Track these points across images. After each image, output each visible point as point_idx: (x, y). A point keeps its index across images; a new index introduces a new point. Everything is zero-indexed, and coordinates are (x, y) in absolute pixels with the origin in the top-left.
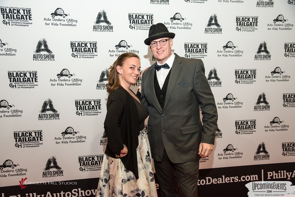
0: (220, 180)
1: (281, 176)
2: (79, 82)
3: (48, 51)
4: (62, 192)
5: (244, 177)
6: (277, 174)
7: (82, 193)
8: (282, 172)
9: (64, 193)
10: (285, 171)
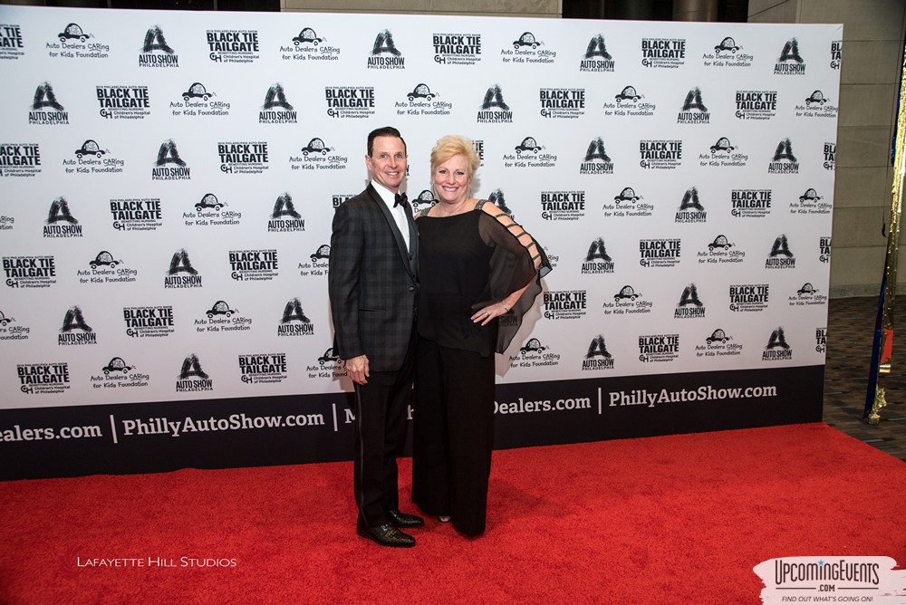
1: (636, 401)
2: (236, 218)
3: (179, 162)
6: (628, 397)
7: (247, 422)
8: (639, 392)
10: (644, 391)
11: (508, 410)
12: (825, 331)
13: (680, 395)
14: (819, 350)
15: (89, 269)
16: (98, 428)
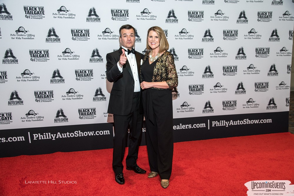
0: (178, 127)
1: (222, 125)
2: (77, 58)
3: (56, 36)
4: (68, 133)
5: (196, 125)
6: (219, 123)
7: (81, 134)
9: (69, 134)
10: (224, 121)
11: (176, 128)
12: (289, 99)
13: (237, 122)
14: (287, 106)
15: (21, 76)
16: (23, 137)
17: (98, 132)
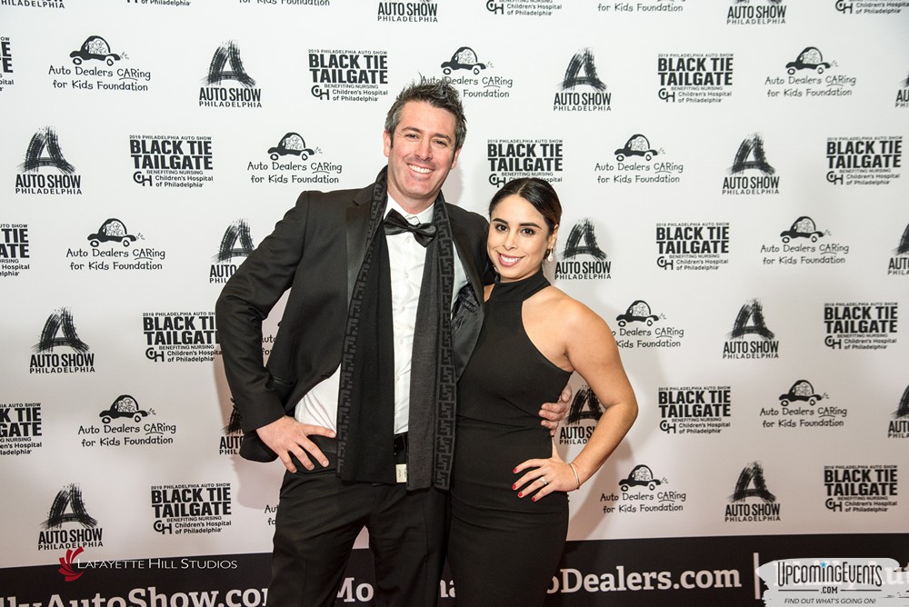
0: (607, 579)
2: (156, 260)
3: (63, 165)
4: (98, 595)
5: (692, 574)
7: (159, 602)
9: (104, 600)
11: (598, 586)
17: (239, 593)
